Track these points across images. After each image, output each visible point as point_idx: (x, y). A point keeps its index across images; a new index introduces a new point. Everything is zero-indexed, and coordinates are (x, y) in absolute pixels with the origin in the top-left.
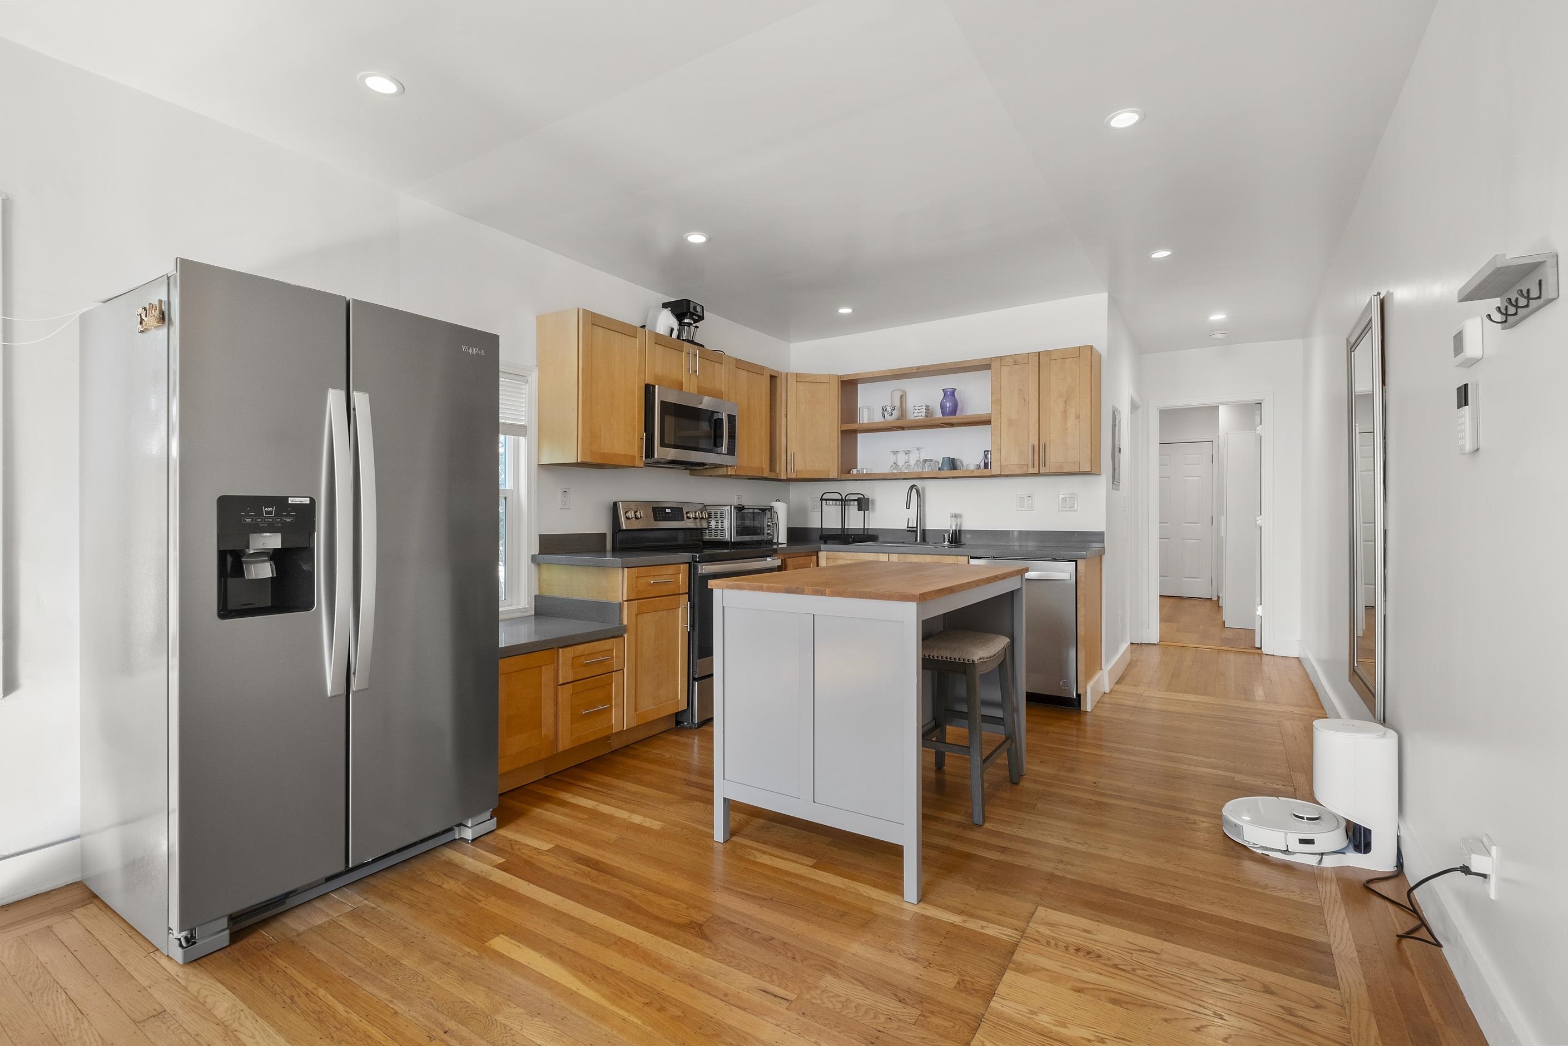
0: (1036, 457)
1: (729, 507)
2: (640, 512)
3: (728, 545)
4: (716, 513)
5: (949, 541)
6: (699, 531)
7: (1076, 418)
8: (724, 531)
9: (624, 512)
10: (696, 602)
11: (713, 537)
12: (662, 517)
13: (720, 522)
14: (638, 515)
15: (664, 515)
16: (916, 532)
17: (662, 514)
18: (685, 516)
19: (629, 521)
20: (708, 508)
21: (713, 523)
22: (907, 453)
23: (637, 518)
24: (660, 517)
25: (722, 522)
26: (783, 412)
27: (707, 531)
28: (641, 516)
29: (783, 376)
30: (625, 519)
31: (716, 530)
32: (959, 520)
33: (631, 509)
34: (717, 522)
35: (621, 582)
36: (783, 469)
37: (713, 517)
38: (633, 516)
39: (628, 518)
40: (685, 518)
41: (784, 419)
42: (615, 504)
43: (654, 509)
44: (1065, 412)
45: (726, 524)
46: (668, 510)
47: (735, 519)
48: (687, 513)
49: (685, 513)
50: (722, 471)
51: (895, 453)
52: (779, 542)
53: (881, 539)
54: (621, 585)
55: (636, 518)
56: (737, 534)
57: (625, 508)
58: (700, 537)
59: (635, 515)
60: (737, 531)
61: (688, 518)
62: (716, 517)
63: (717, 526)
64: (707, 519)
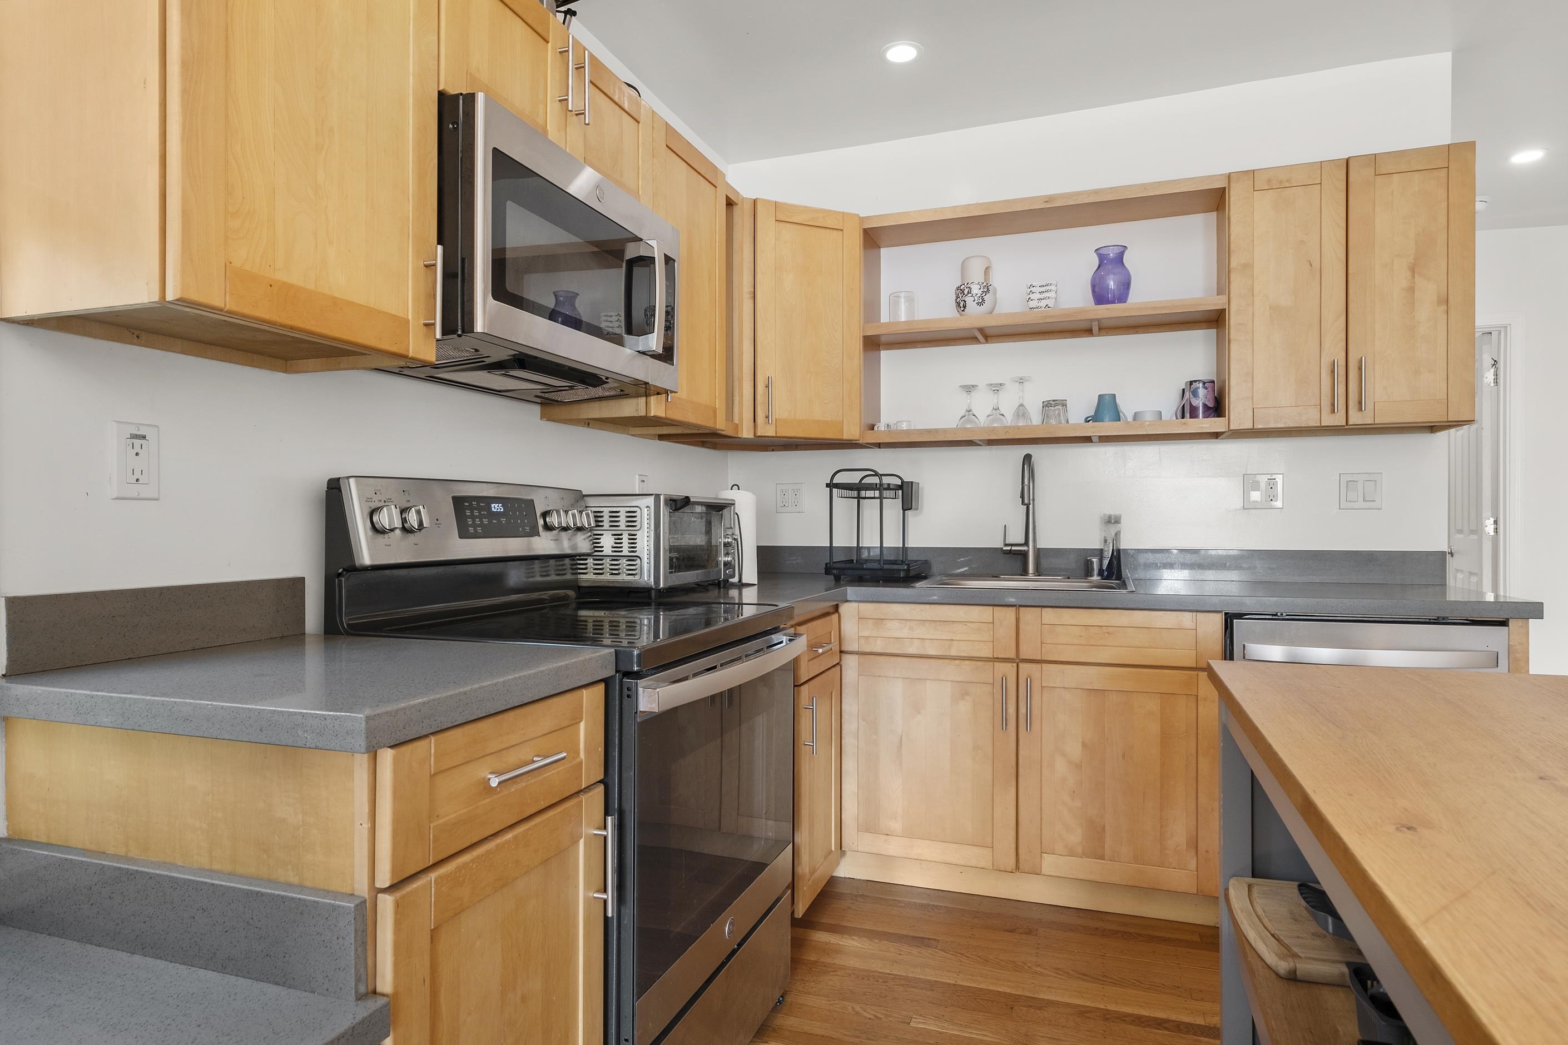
0: (1341, 389)
1: (652, 499)
2: (418, 512)
3: (650, 597)
4: (614, 515)
5: (1101, 573)
6: (567, 561)
7: (1439, 302)
8: (638, 561)
9: (367, 511)
10: (630, 806)
11: (607, 577)
12: (482, 525)
13: (625, 537)
14: (413, 519)
15: (485, 521)
16: (1024, 555)
17: (481, 517)
18: (541, 522)
19: (381, 540)
20: (592, 502)
21: (607, 542)
22: (996, 388)
23: (406, 530)
24: (474, 526)
25: (633, 538)
26: (747, 288)
27: (590, 561)
28: (421, 523)
29: (748, 208)
30: (370, 533)
31: (615, 558)
32: (1113, 530)
33: (390, 500)
34: (618, 537)
35: (366, 809)
36: (748, 415)
37: (606, 524)
38: (397, 523)
39: (377, 530)
40: (541, 529)
41: (748, 304)
42: (334, 489)
43: (459, 502)
44: (1411, 290)
45: (645, 544)
46: (496, 507)
47: (667, 531)
48: (544, 515)
49: (538, 514)
50: (631, 408)
51: (969, 389)
52: (744, 581)
53: (935, 568)
54: (366, 826)
55: (404, 529)
56: (671, 567)
57: (369, 500)
58: (569, 577)
59: (404, 521)
60: (671, 559)
61: (548, 528)
62: (614, 524)
63: (617, 547)
64: (591, 530)
